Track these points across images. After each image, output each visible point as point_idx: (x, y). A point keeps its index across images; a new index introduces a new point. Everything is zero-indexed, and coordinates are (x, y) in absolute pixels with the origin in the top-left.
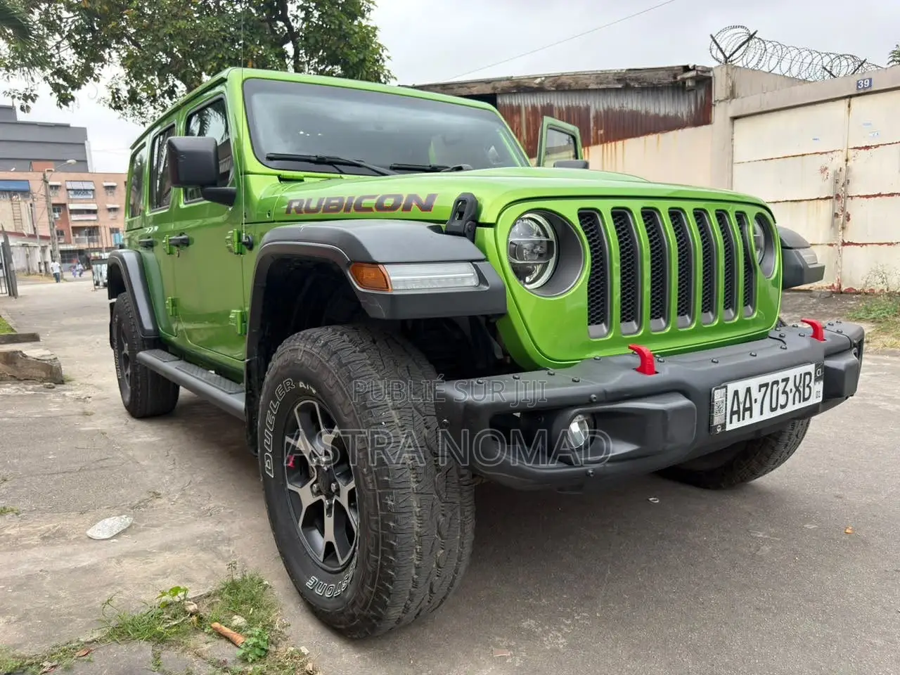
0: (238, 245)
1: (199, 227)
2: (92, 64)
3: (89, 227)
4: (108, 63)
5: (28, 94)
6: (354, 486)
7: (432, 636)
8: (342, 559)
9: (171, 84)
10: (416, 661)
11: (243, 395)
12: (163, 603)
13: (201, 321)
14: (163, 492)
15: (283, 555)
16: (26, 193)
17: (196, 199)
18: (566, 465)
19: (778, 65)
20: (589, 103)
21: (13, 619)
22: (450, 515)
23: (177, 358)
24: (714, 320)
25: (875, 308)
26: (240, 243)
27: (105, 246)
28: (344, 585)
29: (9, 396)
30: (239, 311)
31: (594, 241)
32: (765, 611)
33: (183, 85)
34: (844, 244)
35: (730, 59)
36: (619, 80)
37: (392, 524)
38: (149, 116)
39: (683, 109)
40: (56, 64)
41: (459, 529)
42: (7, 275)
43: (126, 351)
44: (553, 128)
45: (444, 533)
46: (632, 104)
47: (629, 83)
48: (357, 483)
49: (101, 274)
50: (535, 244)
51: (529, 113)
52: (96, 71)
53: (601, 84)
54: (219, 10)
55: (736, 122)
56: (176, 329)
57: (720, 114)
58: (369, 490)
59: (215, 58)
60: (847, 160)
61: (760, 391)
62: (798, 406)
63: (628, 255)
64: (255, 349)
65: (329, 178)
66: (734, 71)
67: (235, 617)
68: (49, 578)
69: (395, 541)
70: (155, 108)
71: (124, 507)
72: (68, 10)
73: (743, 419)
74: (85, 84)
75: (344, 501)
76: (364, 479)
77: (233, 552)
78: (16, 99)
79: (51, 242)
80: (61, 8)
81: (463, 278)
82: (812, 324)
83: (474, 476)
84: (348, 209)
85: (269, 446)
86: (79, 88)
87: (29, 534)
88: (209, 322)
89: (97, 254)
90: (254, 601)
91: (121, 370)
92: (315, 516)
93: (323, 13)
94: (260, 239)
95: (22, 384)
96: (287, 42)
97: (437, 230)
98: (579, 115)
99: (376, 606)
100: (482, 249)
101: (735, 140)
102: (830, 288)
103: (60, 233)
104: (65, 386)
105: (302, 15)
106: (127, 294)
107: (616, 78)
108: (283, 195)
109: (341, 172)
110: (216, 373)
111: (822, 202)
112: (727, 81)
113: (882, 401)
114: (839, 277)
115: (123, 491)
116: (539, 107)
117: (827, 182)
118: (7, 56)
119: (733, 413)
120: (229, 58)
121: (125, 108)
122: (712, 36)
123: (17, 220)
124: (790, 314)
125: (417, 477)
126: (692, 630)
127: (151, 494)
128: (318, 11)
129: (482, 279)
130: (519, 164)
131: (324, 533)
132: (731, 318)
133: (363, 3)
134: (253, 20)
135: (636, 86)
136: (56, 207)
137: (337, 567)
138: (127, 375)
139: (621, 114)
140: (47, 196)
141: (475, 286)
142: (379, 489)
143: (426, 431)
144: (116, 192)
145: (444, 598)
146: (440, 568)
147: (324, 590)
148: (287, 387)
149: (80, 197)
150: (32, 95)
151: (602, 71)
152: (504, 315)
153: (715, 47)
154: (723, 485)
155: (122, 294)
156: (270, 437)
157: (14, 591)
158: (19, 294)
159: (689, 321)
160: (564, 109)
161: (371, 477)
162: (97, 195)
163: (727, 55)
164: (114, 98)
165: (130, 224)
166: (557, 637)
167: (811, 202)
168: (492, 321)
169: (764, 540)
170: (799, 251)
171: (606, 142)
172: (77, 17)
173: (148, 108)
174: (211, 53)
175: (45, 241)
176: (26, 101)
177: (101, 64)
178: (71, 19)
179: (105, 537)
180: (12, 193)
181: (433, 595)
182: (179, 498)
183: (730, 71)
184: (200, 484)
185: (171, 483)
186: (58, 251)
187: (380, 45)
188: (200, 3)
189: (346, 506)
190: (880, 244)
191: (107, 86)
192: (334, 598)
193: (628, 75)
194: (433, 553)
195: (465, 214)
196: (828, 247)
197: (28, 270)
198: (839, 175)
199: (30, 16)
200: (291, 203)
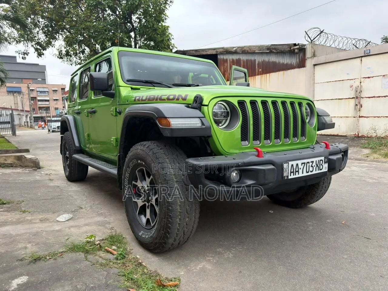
2: (51, 40)
3: (45, 107)
4: (58, 40)
5: (25, 52)
8: (153, 224)
9: (83, 48)
10: (178, 260)
11: (117, 169)
12: (87, 241)
14: (83, 207)
15: (130, 225)
16: (19, 92)
17: (99, 96)
19: (334, 43)
20: (255, 58)
21: (34, 244)
22: (190, 206)
23: (89, 157)
24: (289, 141)
25: (372, 143)
26: (116, 112)
27: (52, 115)
28: (153, 232)
29: (20, 173)
30: (115, 137)
32: (306, 247)
33: (88, 49)
34: (360, 117)
35: (314, 41)
36: (268, 49)
37: (170, 208)
38: (74, 61)
39: (294, 61)
40: (37, 40)
41: (194, 211)
42: (12, 126)
43: (67, 155)
44: (236, 70)
45: (189, 212)
46: (273, 59)
47: (272, 50)
49: (51, 126)
50: (222, 113)
51: (231, 62)
52: (53, 43)
53: (261, 50)
54: (104, 19)
55: (316, 67)
56: (89, 147)
57: (309, 63)
59: (102, 38)
60: (361, 83)
61: (302, 165)
64: (122, 150)
65: (150, 89)
66: (315, 46)
67: (113, 246)
68: (44, 233)
69: (171, 214)
70: (76, 58)
71: (69, 211)
72: (42, 18)
73: (295, 175)
74: (48, 48)
75: (154, 203)
78: (20, 55)
79: (30, 113)
80: (39, 18)
81: (196, 123)
82: (325, 143)
84: (157, 100)
85: (126, 185)
86: (46, 50)
87: (34, 219)
89: (49, 118)
90: (120, 242)
91: (65, 163)
92: (143, 210)
93: (146, 20)
94: (124, 111)
95: (24, 169)
96: (132, 32)
97: (188, 107)
98: (252, 63)
99: (165, 239)
100: (203, 113)
101: (315, 74)
102: (354, 135)
103: (34, 109)
104: (41, 169)
105: (138, 21)
106: (69, 132)
107: (266, 48)
108: (133, 94)
109: (154, 86)
111: (351, 99)
112: (312, 50)
114: (358, 131)
115: (68, 206)
116: (235, 59)
117: (353, 91)
118: (17, 37)
119: (291, 172)
120: (108, 38)
121: (64, 58)
122: (305, 32)
123: (16, 104)
126: (278, 253)
127: (79, 208)
128: (144, 19)
129: (203, 124)
130: (222, 84)
131: (146, 216)
132: (296, 141)
133: (163, 16)
134: (118, 23)
135: (275, 51)
136: (32, 99)
137: (151, 227)
138: (67, 165)
139: (269, 62)
140: (29, 94)
141: (200, 126)
143: (183, 177)
144: (57, 92)
145: (189, 237)
146: (187, 225)
147: (145, 235)
148: (134, 163)
149: (42, 94)
150: (27, 53)
151: (261, 45)
152: (210, 136)
153: (307, 36)
155: (67, 133)
156: (126, 181)
157: (32, 236)
158: (17, 134)
159: (279, 141)
160: (245, 61)
162: (49, 94)
163: (312, 39)
164: (59, 54)
165: (70, 105)
166: (229, 254)
167: (346, 99)
168: (207, 138)
169: (310, 225)
170: (324, 117)
171: (262, 74)
172: (46, 21)
173: (74, 58)
174: (100, 36)
175: (28, 113)
176: (24, 55)
177: (55, 40)
178: (43, 22)
179: (63, 221)
180: (14, 92)
181: (184, 235)
182: (90, 209)
183: (313, 46)
184: (97, 204)
185: (86, 204)
186: (32, 117)
187: (170, 33)
188: (96, 16)
189: (154, 205)
190: (375, 117)
191: (57, 49)
192: (149, 238)
193: (271, 47)
194: (185, 219)
195: (197, 102)
196: (353, 118)
197: (20, 125)
198: (357, 89)
199: (27, 20)
200: (136, 97)
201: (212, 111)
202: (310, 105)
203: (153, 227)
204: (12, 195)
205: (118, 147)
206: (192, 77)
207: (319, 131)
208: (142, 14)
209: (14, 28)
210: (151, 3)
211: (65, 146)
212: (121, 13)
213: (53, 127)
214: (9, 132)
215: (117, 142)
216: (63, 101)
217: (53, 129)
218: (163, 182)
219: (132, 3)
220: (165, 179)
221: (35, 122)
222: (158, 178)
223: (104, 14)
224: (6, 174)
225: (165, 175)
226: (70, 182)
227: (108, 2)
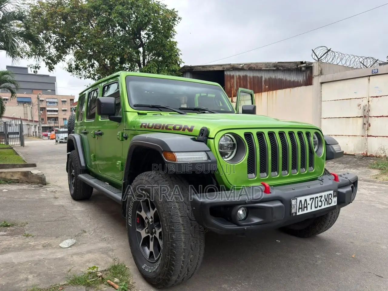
2: (62, 54)
3: (54, 117)
4: (68, 54)
5: (36, 66)
6: (161, 230)
7: (188, 288)
8: (156, 258)
9: (93, 62)
11: (121, 194)
12: (89, 272)
14: (87, 230)
15: (133, 256)
16: (29, 103)
17: (105, 119)
18: (236, 226)
19: (341, 61)
20: (262, 75)
21: (35, 275)
22: (195, 242)
23: (94, 178)
24: (297, 172)
25: (381, 164)
26: (122, 137)
27: (60, 125)
28: (156, 267)
29: (25, 189)
30: (121, 162)
33: (97, 63)
34: (368, 136)
35: (321, 59)
36: (274, 66)
37: (174, 245)
38: (83, 75)
39: (301, 79)
40: (48, 55)
41: (199, 248)
42: (21, 137)
43: (73, 173)
44: (242, 92)
45: (193, 249)
46: (280, 76)
47: (279, 67)
48: (162, 229)
49: (59, 137)
50: (229, 144)
51: (237, 78)
52: (64, 57)
53: (267, 67)
54: (114, 34)
55: (323, 85)
57: (316, 81)
58: (167, 232)
59: (111, 54)
60: (368, 102)
61: (310, 200)
62: (327, 206)
63: (263, 149)
64: (127, 178)
66: (322, 64)
67: (115, 279)
68: (46, 262)
69: (175, 251)
70: (86, 72)
71: (73, 236)
72: (54, 34)
73: (304, 211)
74: (59, 62)
75: (157, 236)
76: (165, 228)
77: (114, 255)
78: (32, 69)
79: (38, 123)
80: (51, 33)
81: (202, 157)
82: (334, 175)
84: (163, 128)
85: (130, 214)
86: (56, 64)
87: (38, 245)
90: (122, 273)
92: (146, 242)
93: (155, 36)
94: (131, 138)
95: (30, 185)
96: (140, 47)
97: (194, 139)
98: (258, 80)
99: (168, 275)
100: (209, 147)
101: (322, 92)
102: (363, 154)
103: (43, 119)
104: (47, 186)
105: (147, 36)
106: (75, 151)
107: (273, 65)
108: (139, 120)
110: (109, 184)
111: (359, 118)
112: (319, 68)
114: (366, 150)
115: (71, 230)
116: (242, 76)
117: (361, 110)
118: (29, 51)
119: (299, 208)
120: (117, 54)
121: (74, 72)
122: (312, 50)
123: (26, 114)
124: (345, 165)
125: (184, 228)
127: (83, 231)
128: (153, 35)
129: (209, 158)
131: (149, 248)
132: (304, 172)
133: (171, 32)
135: (282, 69)
136: (42, 109)
137: (154, 261)
138: (73, 183)
139: (275, 80)
140: (38, 105)
141: (206, 160)
142: (170, 231)
143: (188, 211)
144: (66, 103)
145: (193, 274)
146: (191, 262)
147: (149, 269)
149: (51, 105)
150: (38, 67)
153: (314, 54)
155: (73, 151)
156: (131, 211)
157: (34, 265)
158: (25, 145)
159: (287, 172)
160: (252, 77)
161: (167, 227)
162: (58, 104)
163: (319, 58)
164: (69, 67)
167: (354, 118)
169: (319, 258)
170: (332, 145)
171: (269, 91)
172: (57, 37)
173: (83, 72)
174: (110, 52)
175: (36, 123)
176: (36, 69)
177: (65, 55)
178: (55, 37)
179: (66, 247)
180: (24, 102)
181: (188, 272)
182: (93, 233)
183: (320, 64)
184: (101, 228)
185: (90, 227)
186: (41, 127)
187: (178, 49)
188: (106, 31)
189: (158, 238)
190: (383, 137)
191: (67, 63)
192: (152, 272)
193: (278, 65)
194: (189, 256)
195: (204, 134)
196: (361, 137)
197: (29, 135)
198: (365, 108)
199: (39, 35)
200: (142, 124)
201: (219, 143)
202: (319, 134)
203: (157, 261)
204: (16, 215)
205: (124, 172)
206: (199, 99)
207: (327, 160)
208: (150, 30)
209: (26, 43)
210: (160, 20)
211: (71, 164)
212: (131, 29)
213: (60, 138)
214: (17, 142)
215: (122, 166)
216: (71, 112)
217: (61, 140)
218: (167, 217)
219: (142, 20)
220: (170, 214)
221: (43, 131)
222: (162, 212)
223: (114, 30)
224: (12, 191)
225: (170, 210)
226: (74, 201)
227: (118, 19)
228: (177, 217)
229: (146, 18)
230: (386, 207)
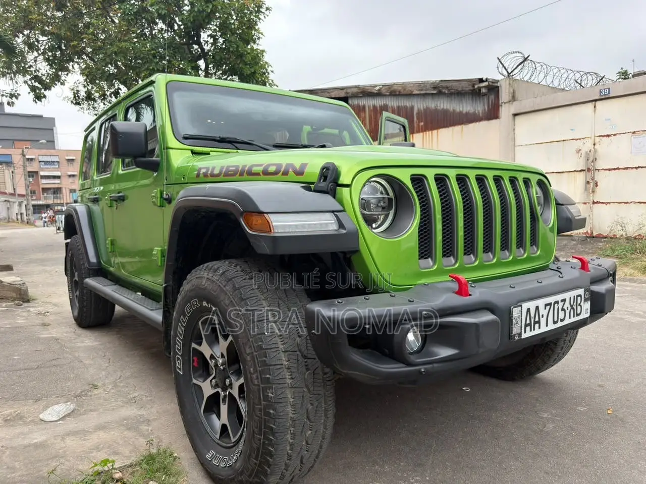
0: (160, 200)
1: (133, 187)
2: (60, 73)
3: (54, 188)
4: (71, 72)
5: (13, 93)
6: (243, 381)
8: (234, 437)
9: (116, 87)
11: (161, 311)
12: (96, 472)
13: (133, 257)
14: (99, 384)
15: (188, 433)
16: (9, 164)
17: (131, 167)
18: (404, 365)
19: (545, 79)
20: (413, 104)
22: (316, 404)
23: (113, 283)
24: (510, 256)
25: (618, 248)
26: (162, 199)
27: (65, 202)
28: (235, 457)
30: (160, 249)
31: (422, 198)
32: (552, 474)
33: (125, 88)
34: (594, 203)
35: (512, 74)
36: (435, 88)
37: (272, 412)
38: (100, 109)
39: (479, 108)
40: (34, 72)
41: (323, 415)
43: (76, 278)
44: (388, 120)
45: (312, 418)
46: (444, 104)
47: (441, 90)
48: (246, 379)
49: (62, 221)
50: (379, 200)
51: (371, 111)
52: (63, 78)
53: (422, 90)
54: (153, 38)
55: (517, 117)
56: (114, 262)
57: (505, 111)
58: (254, 385)
59: (147, 69)
60: (594, 144)
61: (545, 309)
62: (573, 319)
63: (447, 208)
64: (171, 277)
65: (229, 153)
66: (514, 82)
67: (151, 482)
68: (8, 453)
69: (274, 425)
70: (104, 104)
71: (70, 396)
72: (43, 35)
73: (534, 330)
74: (54, 87)
75: (236, 393)
76: (251, 377)
77: (151, 430)
78: (4, 97)
79: (26, 198)
80: (38, 34)
81: (327, 224)
82: (581, 260)
83: (334, 373)
84: (242, 174)
85: (179, 350)
86: (50, 89)
88: (139, 257)
89: (59, 208)
90: (165, 469)
91: (72, 292)
92: (213, 404)
93: (226, 40)
94: (177, 196)
96: (200, 59)
97: (308, 189)
98: (406, 111)
99: (260, 475)
100: (341, 202)
101: (516, 131)
102: (585, 233)
103: (33, 192)
104: (30, 303)
105: (211, 41)
106: (78, 236)
107: (432, 86)
108: (194, 164)
109: (237, 149)
110: (142, 294)
111: (578, 173)
112: (509, 89)
113: (627, 314)
114: (591, 226)
115: (69, 384)
116: (378, 106)
117: (582, 159)
119: (526, 325)
121: (83, 104)
122: (498, 58)
123: (4, 183)
125: (291, 375)
127: (91, 386)
128: (222, 38)
129: (341, 225)
130: (365, 143)
131: (220, 416)
132: (522, 255)
133: (254, 34)
134: (176, 44)
135: (446, 92)
136: (31, 174)
137: (229, 444)
138: (77, 296)
139: (436, 110)
140: (24, 166)
141: (336, 230)
142: (262, 383)
143: (298, 339)
144: (74, 163)
145: (312, 467)
146: (308, 444)
147: (220, 461)
148: (194, 305)
149: (49, 166)
150: (16, 94)
151: (422, 82)
152: (357, 251)
153: (501, 66)
154: (516, 377)
155: (74, 236)
156: (180, 343)
159: (491, 256)
160: (396, 108)
161: (256, 374)
162: (61, 165)
163: (510, 72)
164: (75, 97)
165: (83, 185)
167: (571, 173)
168: (348, 256)
169: (548, 420)
170: (568, 206)
171: (425, 131)
172: (50, 40)
173: (100, 104)
174: (145, 66)
175: (22, 198)
176: (12, 99)
177: (66, 73)
178: (46, 42)
181: (303, 466)
182: (112, 389)
183: (511, 83)
184: (128, 378)
185: (106, 377)
186: (30, 205)
187: (266, 63)
188: (138, 32)
189: (237, 396)
190: (619, 203)
191: (70, 88)
192: (227, 468)
193: (441, 85)
194: (303, 433)
195: (328, 178)
196: (583, 205)
197: (9, 218)
198: (589, 154)
199: (17, 39)
200: (200, 170)
201: (360, 197)
203: (235, 445)
206: (309, 133)
208: (218, 30)
210: (233, 10)
212: (182, 27)
215: (163, 258)
218: (255, 354)
219: (201, 10)
220: (260, 346)
221: (34, 213)
222: (244, 344)
223: (153, 29)
225: (260, 338)
226: (81, 329)
227: (158, 7)
228: (275, 354)
229: (208, 5)
230: (644, 320)
